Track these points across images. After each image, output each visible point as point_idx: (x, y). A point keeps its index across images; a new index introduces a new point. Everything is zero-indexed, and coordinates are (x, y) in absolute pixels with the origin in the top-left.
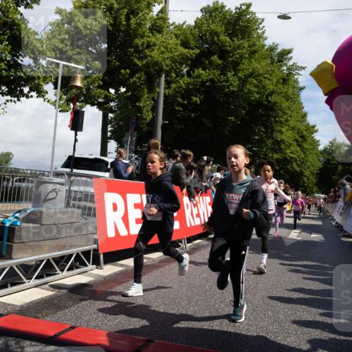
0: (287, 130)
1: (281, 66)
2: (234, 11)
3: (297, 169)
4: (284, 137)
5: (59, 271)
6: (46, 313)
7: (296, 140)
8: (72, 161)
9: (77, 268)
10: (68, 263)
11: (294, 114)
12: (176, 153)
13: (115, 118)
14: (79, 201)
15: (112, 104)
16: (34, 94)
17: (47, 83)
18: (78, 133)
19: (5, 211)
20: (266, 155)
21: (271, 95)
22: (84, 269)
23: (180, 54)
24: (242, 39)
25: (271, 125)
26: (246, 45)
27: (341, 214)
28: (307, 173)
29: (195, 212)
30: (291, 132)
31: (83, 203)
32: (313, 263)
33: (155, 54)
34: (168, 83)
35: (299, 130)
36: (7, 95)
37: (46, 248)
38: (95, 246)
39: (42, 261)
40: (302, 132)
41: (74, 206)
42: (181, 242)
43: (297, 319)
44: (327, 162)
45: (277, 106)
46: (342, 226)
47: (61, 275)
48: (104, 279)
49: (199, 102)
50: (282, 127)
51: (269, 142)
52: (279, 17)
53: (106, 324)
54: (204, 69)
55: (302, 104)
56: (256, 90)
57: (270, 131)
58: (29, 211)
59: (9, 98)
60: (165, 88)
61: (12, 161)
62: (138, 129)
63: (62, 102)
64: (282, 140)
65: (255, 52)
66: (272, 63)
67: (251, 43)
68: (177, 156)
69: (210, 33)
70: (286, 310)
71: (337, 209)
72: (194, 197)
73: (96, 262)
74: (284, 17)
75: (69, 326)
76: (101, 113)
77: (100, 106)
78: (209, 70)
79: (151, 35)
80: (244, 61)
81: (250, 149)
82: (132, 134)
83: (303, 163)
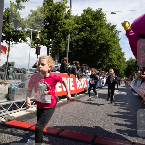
0: (114, 54)
1: (112, 31)
2: (96, 11)
3: (118, 68)
4: (113, 57)
6: (26, 120)
7: (117, 58)
11: (117, 49)
13: (52, 50)
15: (51, 45)
16: (22, 41)
17: (27, 37)
18: (38, 55)
19: (12, 83)
20: (106, 63)
21: (108, 42)
23: (75, 27)
24: (98, 21)
25: (108, 52)
26: (99, 23)
28: (121, 70)
29: (80, 84)
32: (123, 103)
33: (66, 27)
34: (71, 37)
35: (118, 54)
36: (13, 41)
39: (25, 101)
42: (75, 95)
43: (116, 123)
44: (129, 66)
45: (110, 46)
47: (32, 106)
50: (112, 53)
51: (107, 59)
52: (112, 13)
54: (84, 32)
55: (119, 45)
56: (103, 40)
57: (108, 55)
58: (20, 83)
59: (13, 42)
60: (70, 39)
61: (15, 65)
62: (60, 54)
63: (32, 44)
64: (112, 58)
65: (102, 26)
66: (109, 30)
67: (101, 23)
68: (74, 64)
69: (87, 19)
71: (132, 83)
72: (80, 79)
74: (113, 13)
75: (34, 124)
76: (47, 48)
77: (46, 45)
78: (86, 32)
79: (65, 19)
80: (98, 29)
81: (101, 61)
82: (58, 55)
83: (120, 66)
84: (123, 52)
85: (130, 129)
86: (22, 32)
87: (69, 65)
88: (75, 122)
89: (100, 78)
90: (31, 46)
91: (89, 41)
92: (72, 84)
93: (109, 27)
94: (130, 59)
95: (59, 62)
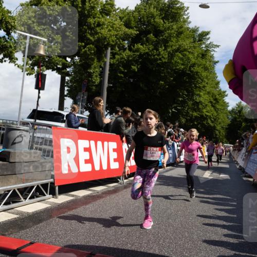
0: (204, 94)
1: (201, 44)
3: (212, 124)
4: (201, 99)
5: (22, 199)
6: (11, 231)
7: (211, 102)
8: (36, 113)
9: (37, 197)
10: (30, 193)
11: (210, 82)
12: (118, 109)
13: (71, 81)
14: (40, 145)
15: (68, 70)
16: (7, 59)
17: (17, 51)
18: (41, 91)
20: (188, 113)
21: (193, 67)
22: (43, 198)
23: (124, 33)
24: (172, 22)
25: (192, 89)
26: (175, 27)
27: (243, 160)
28: (218, 128)
30: (207, 96)
31: (44, 147)
32: (221, 196)
33: (104, 32)
34: (113, 55)
35: (213, 94)
37: (13, 181)
38: (52, 180)
39: (9, 191)
40: (215, 96)
41: (36, 149)
42: (120, 179)
43: (207, 239)
44: (234, 120)
45: (198, 75)
46: (244, 169)
47: (24, 202)
48: (59, 205)
49: (136, 70)
50: (200, 91)
51: (190, 103)
52: (200, 6)
53: (58, 241)
54: (142, 45)
55: (216, 74)
56: (181, 62)
57: (191, 94)
60: (111, 58)
62: (88, 89)
63: (28, 66)
64: (200, 102)
65: (181, 33)
66: (194, 42)
67: (179, 26)
68: (118, 111)
69: (148, 18)
70: (199, 232)
71: (240, 156)
73: (53, 193)
74: (204, 6)
75: (30, 242)
76: (60, 76)
77: (59, 71)
78: (146, 45)
79: (101, 16)
80: (172, 39)
81: (175, 108)
82: (83, 93)
83: (215, 120)
84: (223, 90)
85: (237, 253)
86: (7, 41)
87: (107, 115)
88: (119, 236)
89: (173, 145)
90: (24, 70)
91: (152, 64)
92: (114, 155)
93: (194, 35)
94: (237, 104)
95: (87, 109)
